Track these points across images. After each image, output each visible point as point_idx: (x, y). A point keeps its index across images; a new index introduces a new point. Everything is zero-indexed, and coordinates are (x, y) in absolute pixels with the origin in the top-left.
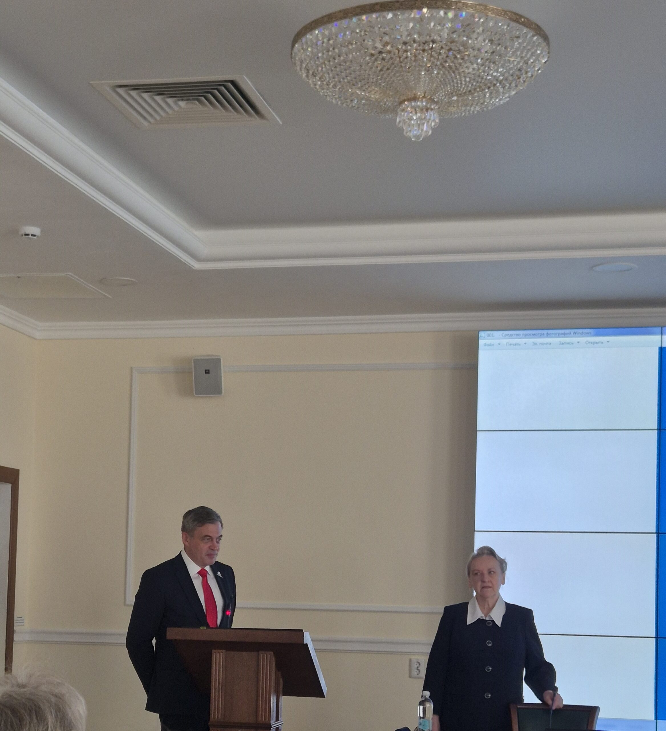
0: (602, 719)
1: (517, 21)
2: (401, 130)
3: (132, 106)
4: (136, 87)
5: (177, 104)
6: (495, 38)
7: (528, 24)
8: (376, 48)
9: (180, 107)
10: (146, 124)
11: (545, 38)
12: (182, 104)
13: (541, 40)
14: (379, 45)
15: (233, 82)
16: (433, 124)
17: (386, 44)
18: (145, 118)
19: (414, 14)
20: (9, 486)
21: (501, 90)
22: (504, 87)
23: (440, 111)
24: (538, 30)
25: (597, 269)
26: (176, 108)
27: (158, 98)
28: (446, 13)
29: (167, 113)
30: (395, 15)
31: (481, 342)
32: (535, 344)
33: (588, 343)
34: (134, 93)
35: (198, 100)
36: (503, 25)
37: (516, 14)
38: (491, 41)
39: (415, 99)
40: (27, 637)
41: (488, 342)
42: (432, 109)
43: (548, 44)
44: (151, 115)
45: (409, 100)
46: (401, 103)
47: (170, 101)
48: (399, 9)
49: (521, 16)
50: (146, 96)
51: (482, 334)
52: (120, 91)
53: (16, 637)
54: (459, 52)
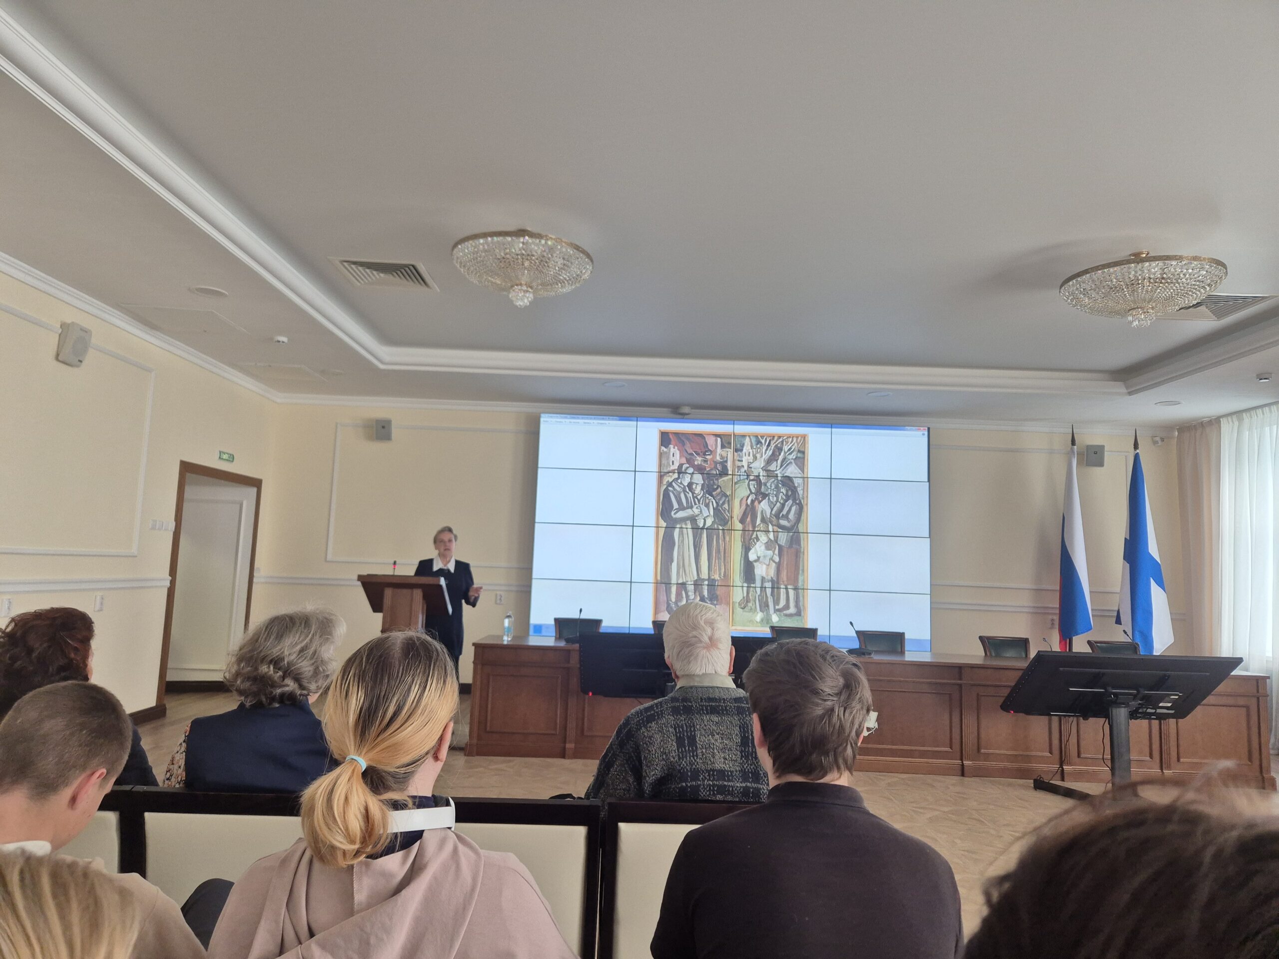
0: (604, 627)
1: (578, 250)
2: (512, 301)
3: (350, 273)
4: (355, 263)
5: (379, 275)
6: (566, 257)
7: (584, 252)
8: (501, 256)
9: (380, 277)
10: (359, 284)
11: (592, 261)
12: (382, 275)
13: (589, 261)
14: (502, 254)
15: (413, 266)
16: (530, 299)
17: (506, 254)
18: (358, 280)
19: (522, 240)
20: (255, 490)
21: (567, 285)
22: (569, 284)
23: (534, 293)
24: (588, 256)
25: (606, 384)
26: (378, 277)
27: (368, 271)
28: (540, 241)
29: (372, 279)
30: (512, 239)
31: (542, 420)
32: (570, 422)
33: (598, 423)
34: (353, 266)
35: (393, 275)
36: (571, 251)
37: (577, 246)
38: (564, 259)
39: (521, 285)
40: (263, 580)
41: (545, 419)
42: (529, 292)
43: (593, 264)
44: (362, 279)
45: (517, 285)
46: (512, 286)
47: (375, 272)
48: (514, 236)
49: (580, 247)
50: (360, 268)
51: (542, 415)
52: (345, 264)
53: (255, 580)
54: (546, 262)
